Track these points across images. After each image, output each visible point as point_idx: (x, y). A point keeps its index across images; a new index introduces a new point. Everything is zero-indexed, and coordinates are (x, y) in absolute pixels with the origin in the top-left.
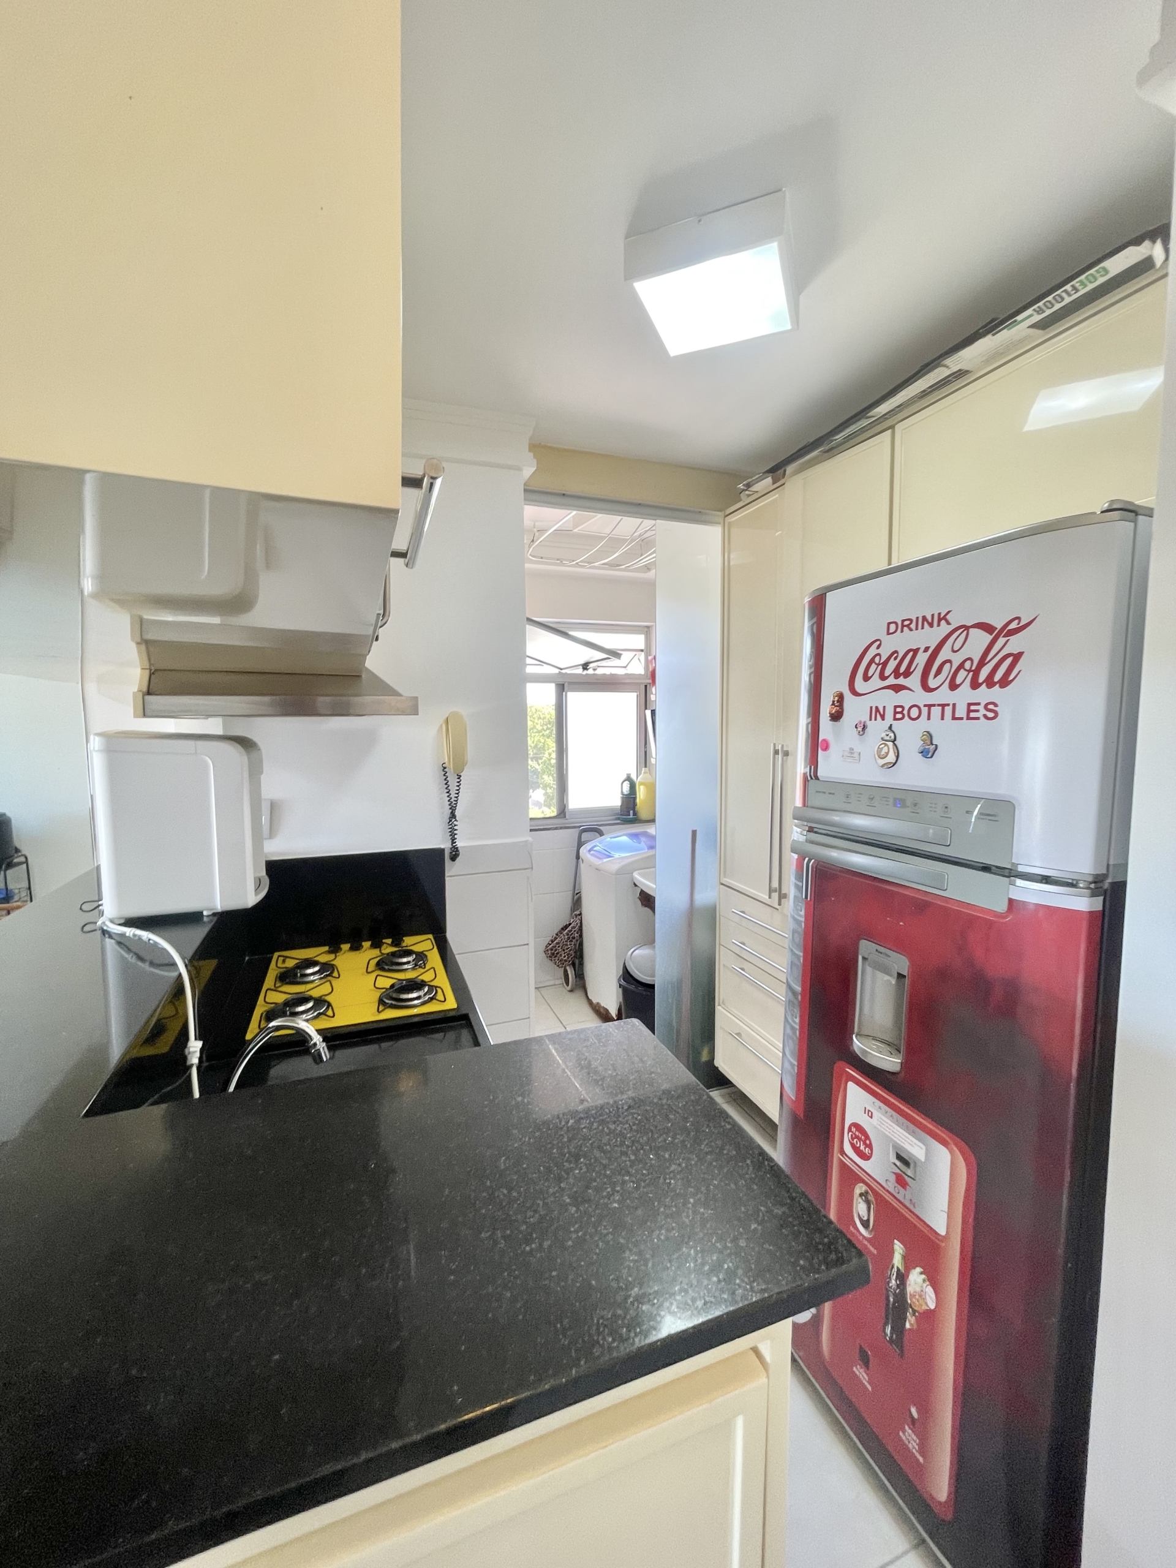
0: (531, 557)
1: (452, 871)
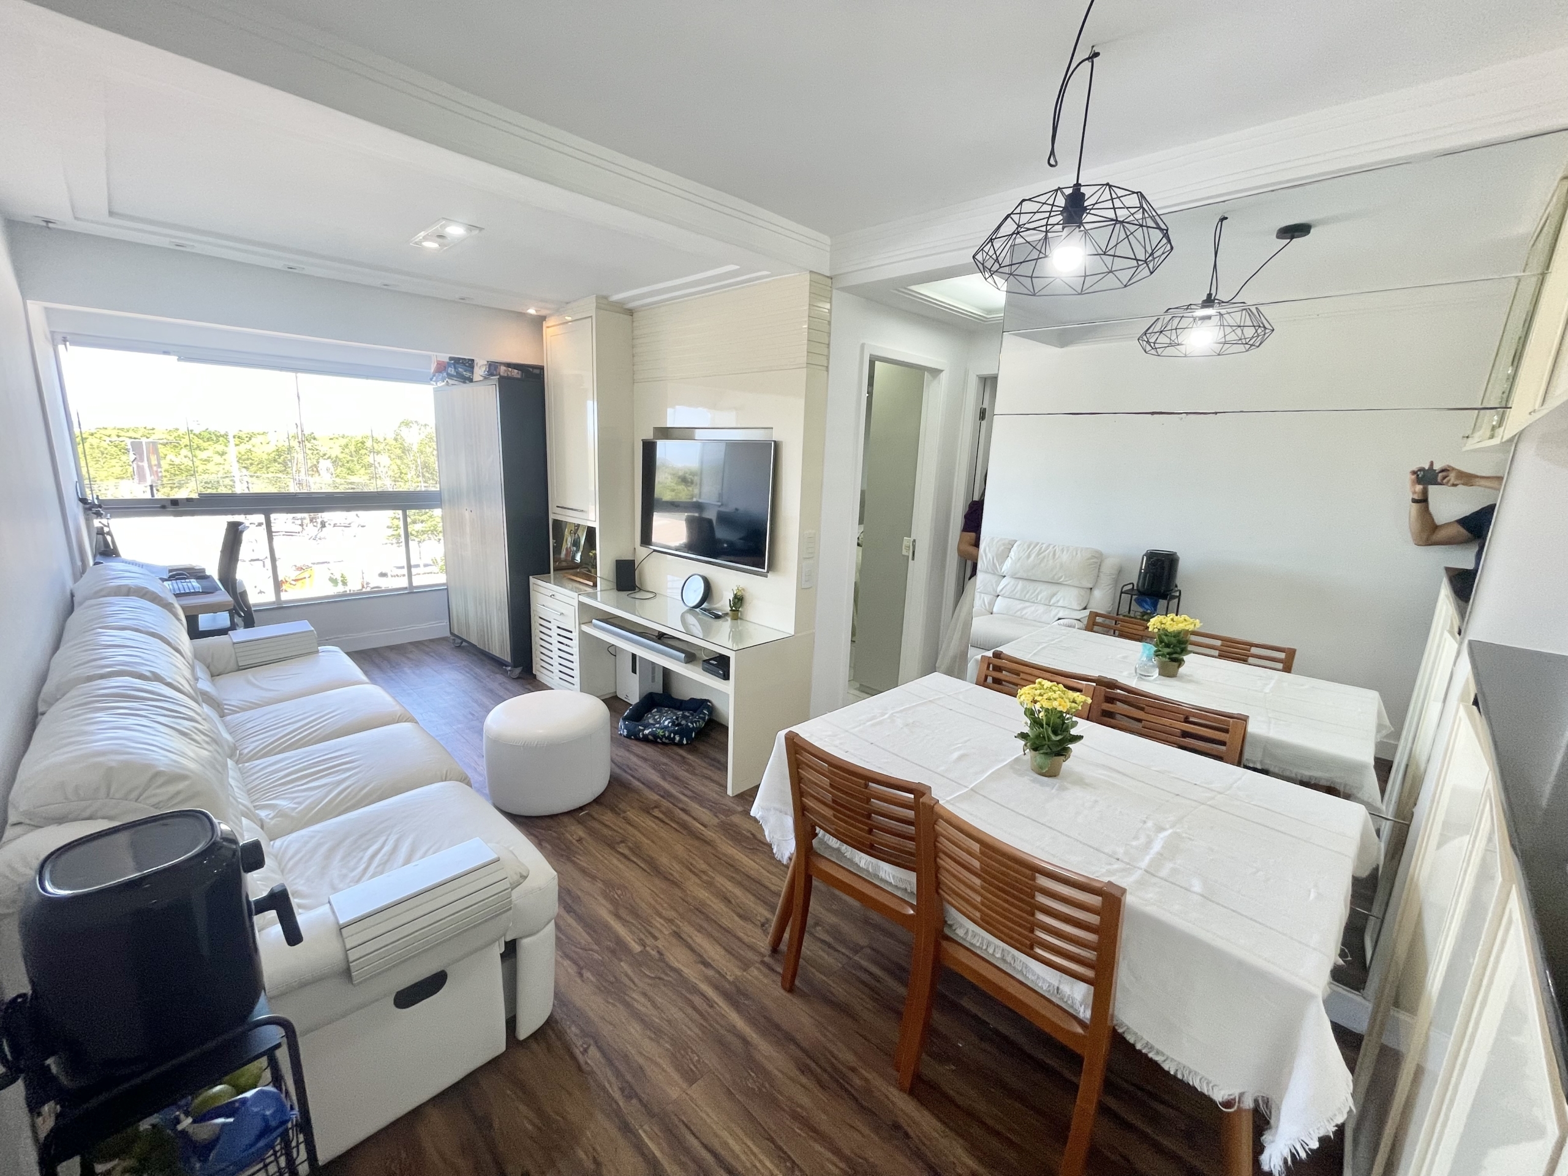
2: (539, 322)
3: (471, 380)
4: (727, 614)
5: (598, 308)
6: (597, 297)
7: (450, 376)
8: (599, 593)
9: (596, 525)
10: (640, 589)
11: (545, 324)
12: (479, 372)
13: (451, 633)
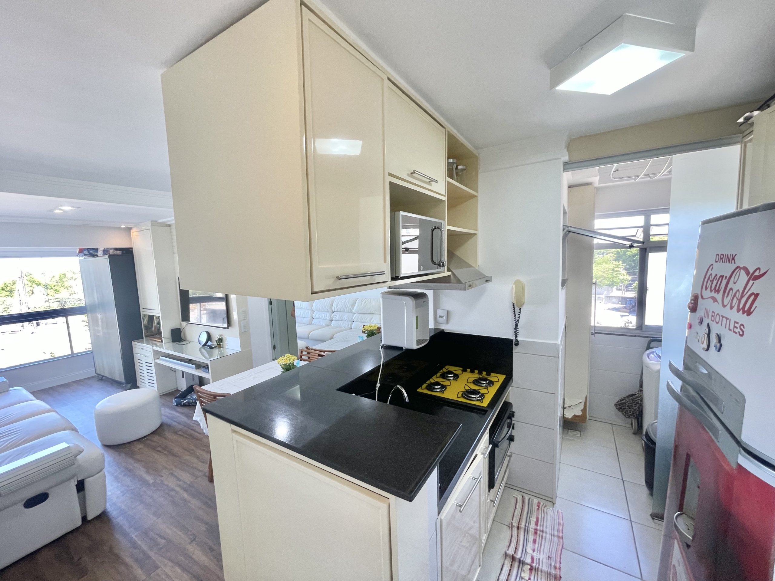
0: (614, 179)
1: (516, 351)
2: (128, 230)
3: (97, 256)
4: (216, 346)
5: (152, 226)
6: (151, 221)
7: (85, 255)
8: (164, 345)
9: (160, 315)
10: (184, 340)
11: (132, 231)
12: (100, 253)
13: (96, 373)
